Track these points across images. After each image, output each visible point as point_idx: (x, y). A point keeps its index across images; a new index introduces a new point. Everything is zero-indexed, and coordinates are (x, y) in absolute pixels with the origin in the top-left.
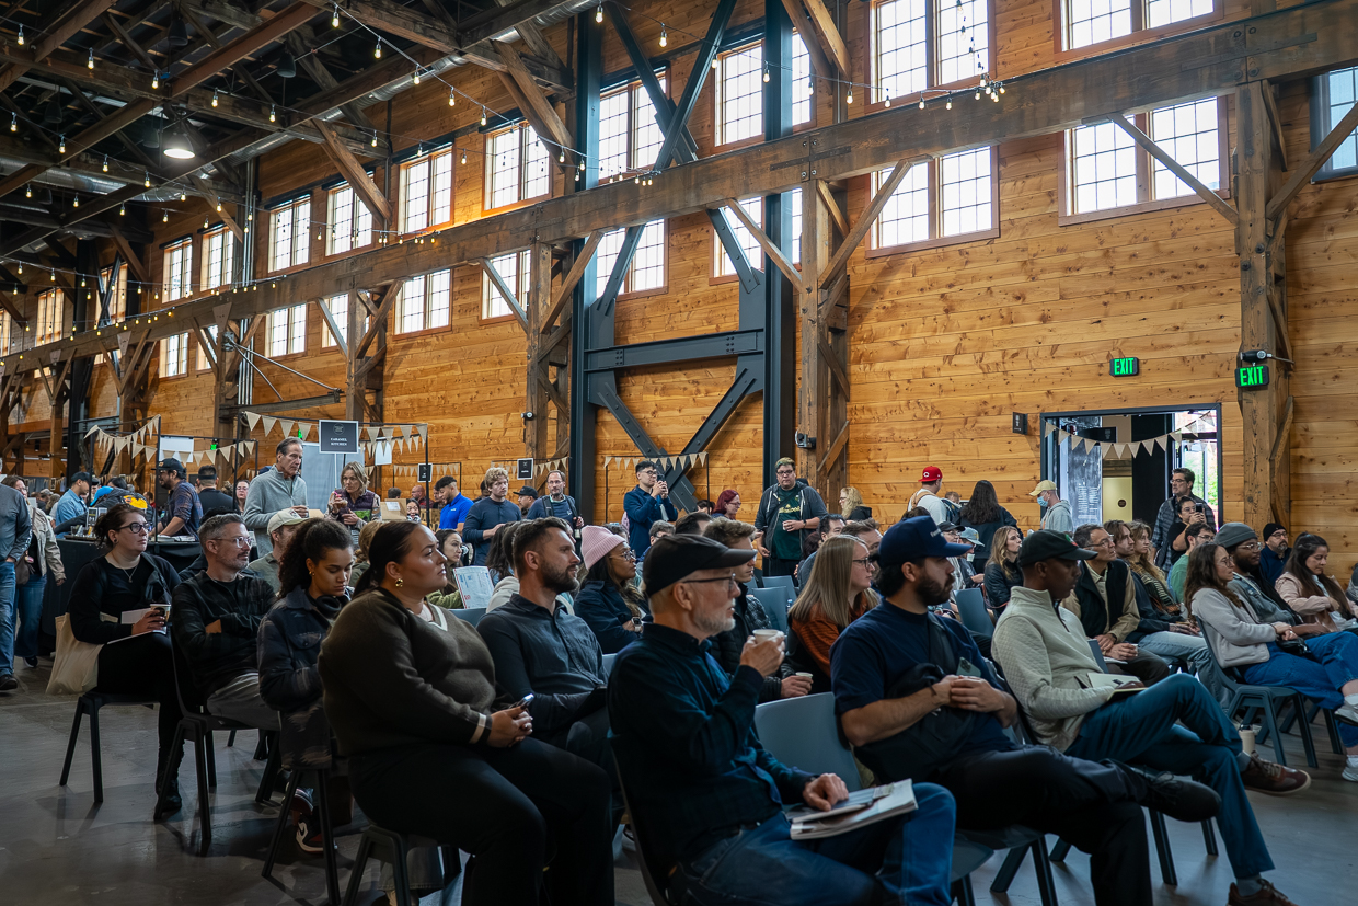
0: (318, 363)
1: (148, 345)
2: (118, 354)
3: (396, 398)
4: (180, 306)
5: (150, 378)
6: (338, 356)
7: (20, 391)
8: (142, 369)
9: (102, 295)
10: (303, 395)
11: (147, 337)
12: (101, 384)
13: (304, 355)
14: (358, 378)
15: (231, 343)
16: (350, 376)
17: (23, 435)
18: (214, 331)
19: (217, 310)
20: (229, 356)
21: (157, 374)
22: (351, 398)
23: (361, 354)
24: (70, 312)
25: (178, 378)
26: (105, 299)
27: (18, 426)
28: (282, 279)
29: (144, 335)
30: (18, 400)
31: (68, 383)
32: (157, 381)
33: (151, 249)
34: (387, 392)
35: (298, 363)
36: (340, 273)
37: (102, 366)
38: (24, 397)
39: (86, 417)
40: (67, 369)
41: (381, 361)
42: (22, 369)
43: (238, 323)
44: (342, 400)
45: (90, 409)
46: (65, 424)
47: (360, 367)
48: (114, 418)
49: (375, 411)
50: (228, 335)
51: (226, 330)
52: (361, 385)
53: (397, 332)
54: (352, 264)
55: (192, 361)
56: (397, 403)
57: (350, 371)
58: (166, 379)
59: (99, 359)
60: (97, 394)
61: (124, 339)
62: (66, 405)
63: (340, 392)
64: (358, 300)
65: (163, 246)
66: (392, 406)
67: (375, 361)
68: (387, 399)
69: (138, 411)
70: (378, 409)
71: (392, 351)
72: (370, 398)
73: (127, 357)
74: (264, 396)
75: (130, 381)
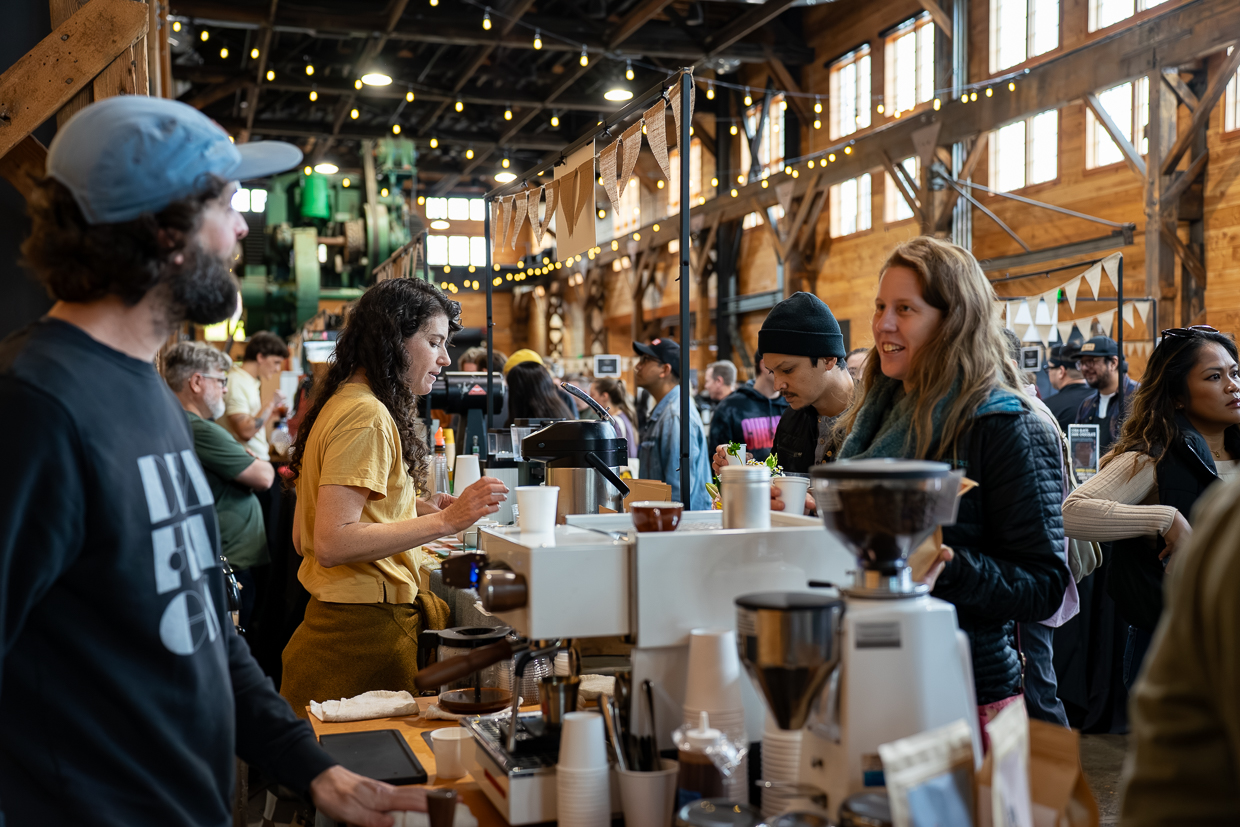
0: (1085, 191)
1: (818, 195)
2: (777, 212)
3: (1230, 231)
4: (860, 139)
5: (819, 239)
6: (1129, 174)
7: (654, 270)
8: (807, 230)
9: (750, 141)
10: (1056, 240)
11: (817, 184)
12: (753, 251)
13: (1055, 183)
14: (1165, 204)
15: (944, 178)
16: (1151, 203)
17: (659, 321)
18: (912, 165)
19: (918, 137)
20: (939, 197)
21: (827, 232)
22: (1155, 238)
23: (1170, 169)
24: (711, 168)
25: (858, 235)
26: (754, 143)
27: (654, 311)
28: (1024, 75)
29: (813, 182)
30: (652, 280)
31: (713, 255)
32: (828, 242)
33: (812, 73)
34: (1212, 222)
35: (1045, 195)
36: (1128, 49)
37: (757, 228)
38: (659, 276)
39: (738, 293)
40: (711, 238)
41: (1201, 176)
42: (658, 242)
43: (949, 149)
44: (1137, 240)
45: (741, 285)
46: (713, 304)
47: (1168, 188)
48: (774, 293)
49: (1193, 252)
50: (937, 167)
51: (932, 162)
52: (1170, 215)
53: (1230, 127)
54: (1151, 30)
55: (877, 210)
56: (1233, 238)
57: (1151, 194)
58: (841, 239)
59: (752, 221)
60: (748, 266)
61: (785, 192)
62: (713, 281)
63: (1133, 228)
64: (1163, 86)
65: (828, 66)
66: (1224, 243)
67: (1191, 177)
68: (1212, 233)
69: (805, 283)
70: (1196, 249)
71: (1219, 158)
72: (1182, 234)
73: (792, 215)
74: (991, 247)
75: (795, 245)
